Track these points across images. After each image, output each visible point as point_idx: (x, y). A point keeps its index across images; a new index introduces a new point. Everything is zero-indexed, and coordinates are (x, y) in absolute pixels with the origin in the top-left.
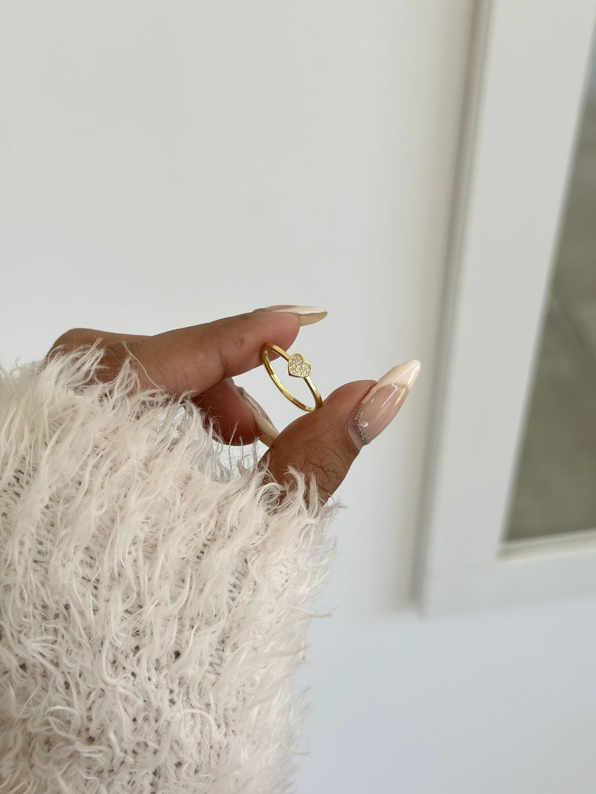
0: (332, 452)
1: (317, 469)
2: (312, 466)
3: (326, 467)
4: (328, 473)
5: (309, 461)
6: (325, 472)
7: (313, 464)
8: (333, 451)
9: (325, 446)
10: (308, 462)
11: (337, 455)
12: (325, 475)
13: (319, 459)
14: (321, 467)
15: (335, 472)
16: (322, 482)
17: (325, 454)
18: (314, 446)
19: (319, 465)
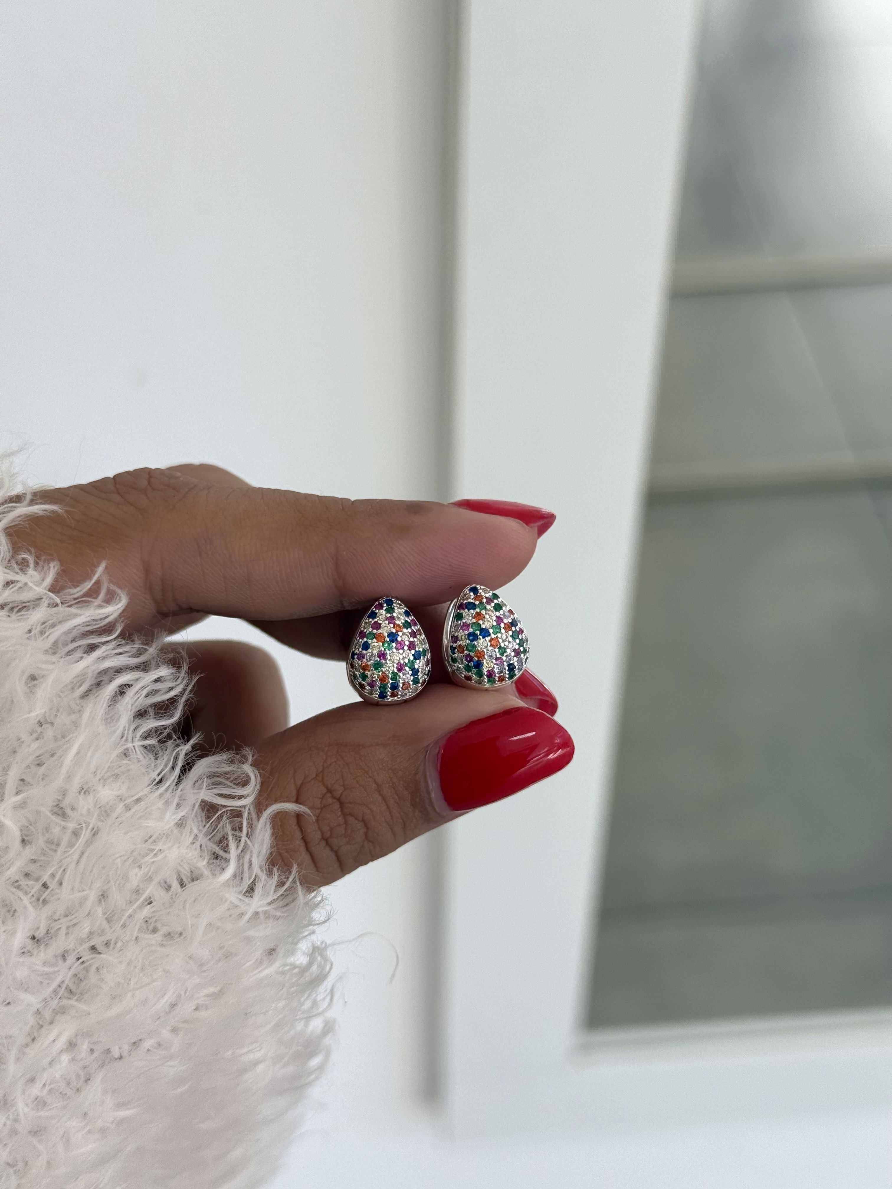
0: (374, 786)
1: (330, 800)
3: (349, 805)
4: (351, 819)
5: (323, 778)
6: (344, 815)
7: (327, 788)
9: (366, 768)
10: (320, 779)
11: (381, 795)
12: (341, 820)
13: (343, 786)
14: (338, 799)
15: (366, 826)
16: (331, 829)
17: (358, 782)
19: (337, 794)
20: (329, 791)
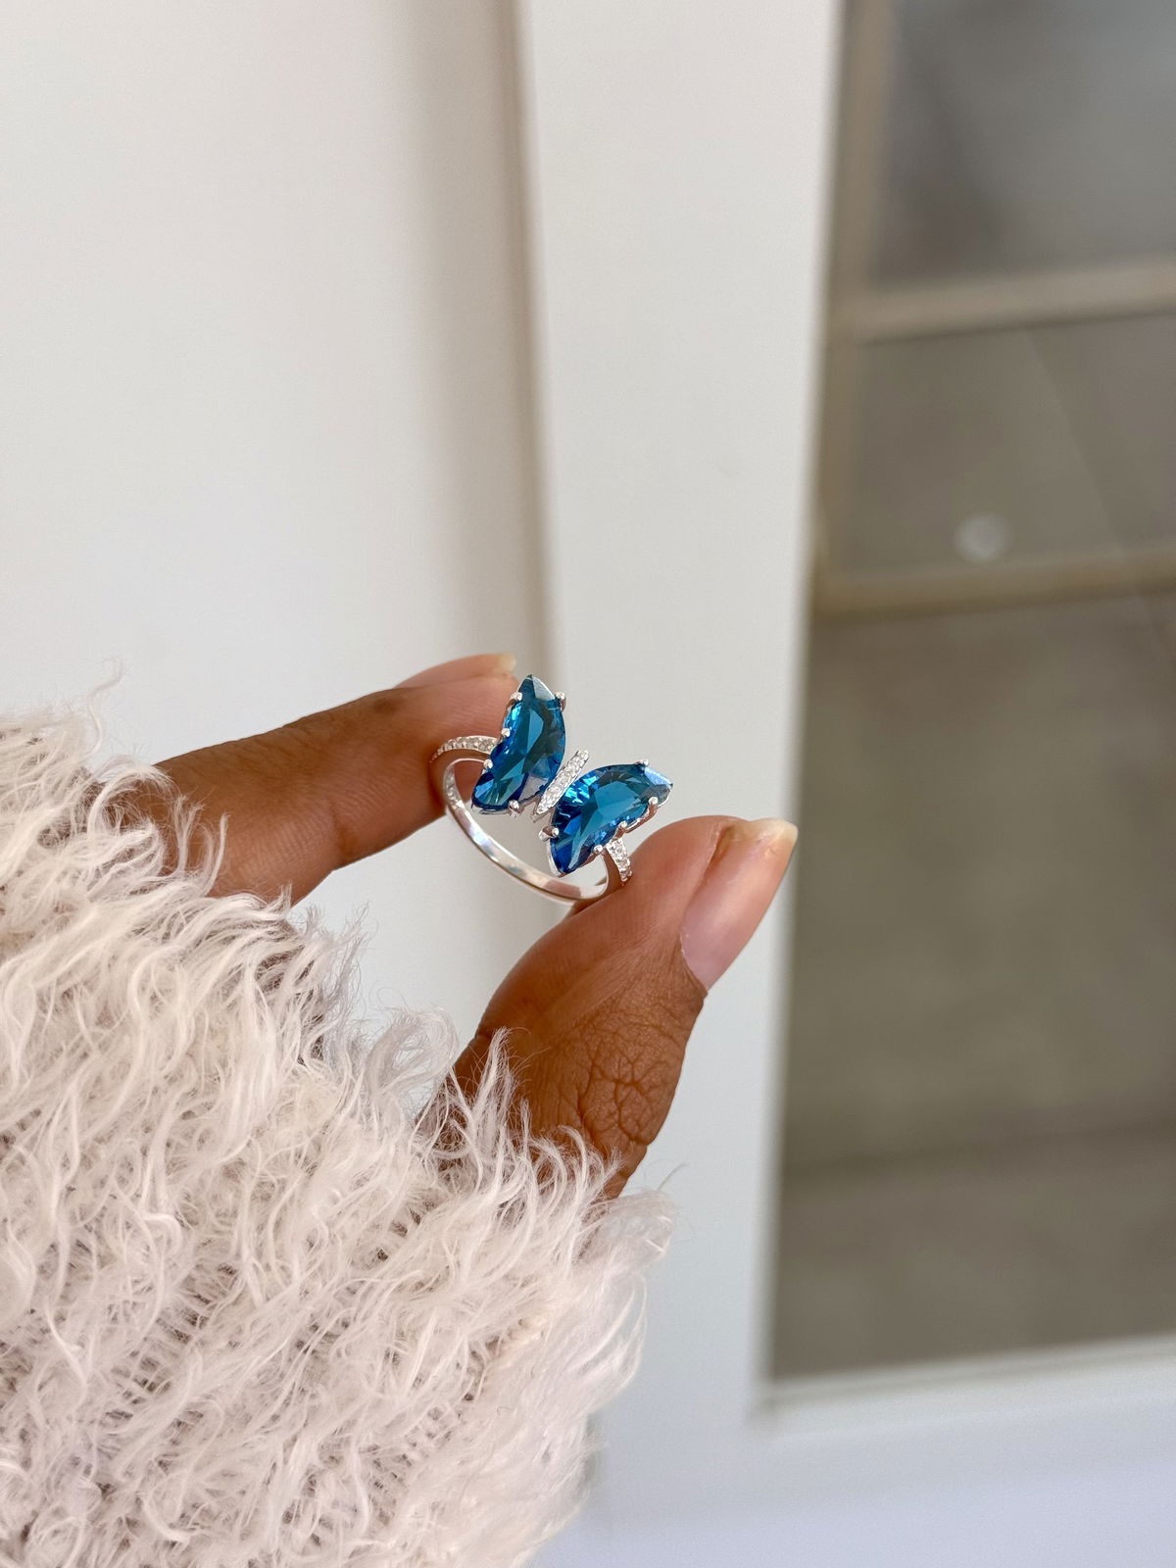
2: (613, 1086)
3: (644, 1080)
4: (652, 1093)
5: (602, 1073)
6: (644, 1094)
8: (656, 1027)
9: (637, 1021)
10: (599, 1076)
11: (666, 1035)
12: (645, 1103)
13: (629, 1063)
14: (635, 1084)
16: (638, 1122)
17: (640, 1045)
18: (610, 1027)
19: (628, 1080)
20: (618, 1082)
